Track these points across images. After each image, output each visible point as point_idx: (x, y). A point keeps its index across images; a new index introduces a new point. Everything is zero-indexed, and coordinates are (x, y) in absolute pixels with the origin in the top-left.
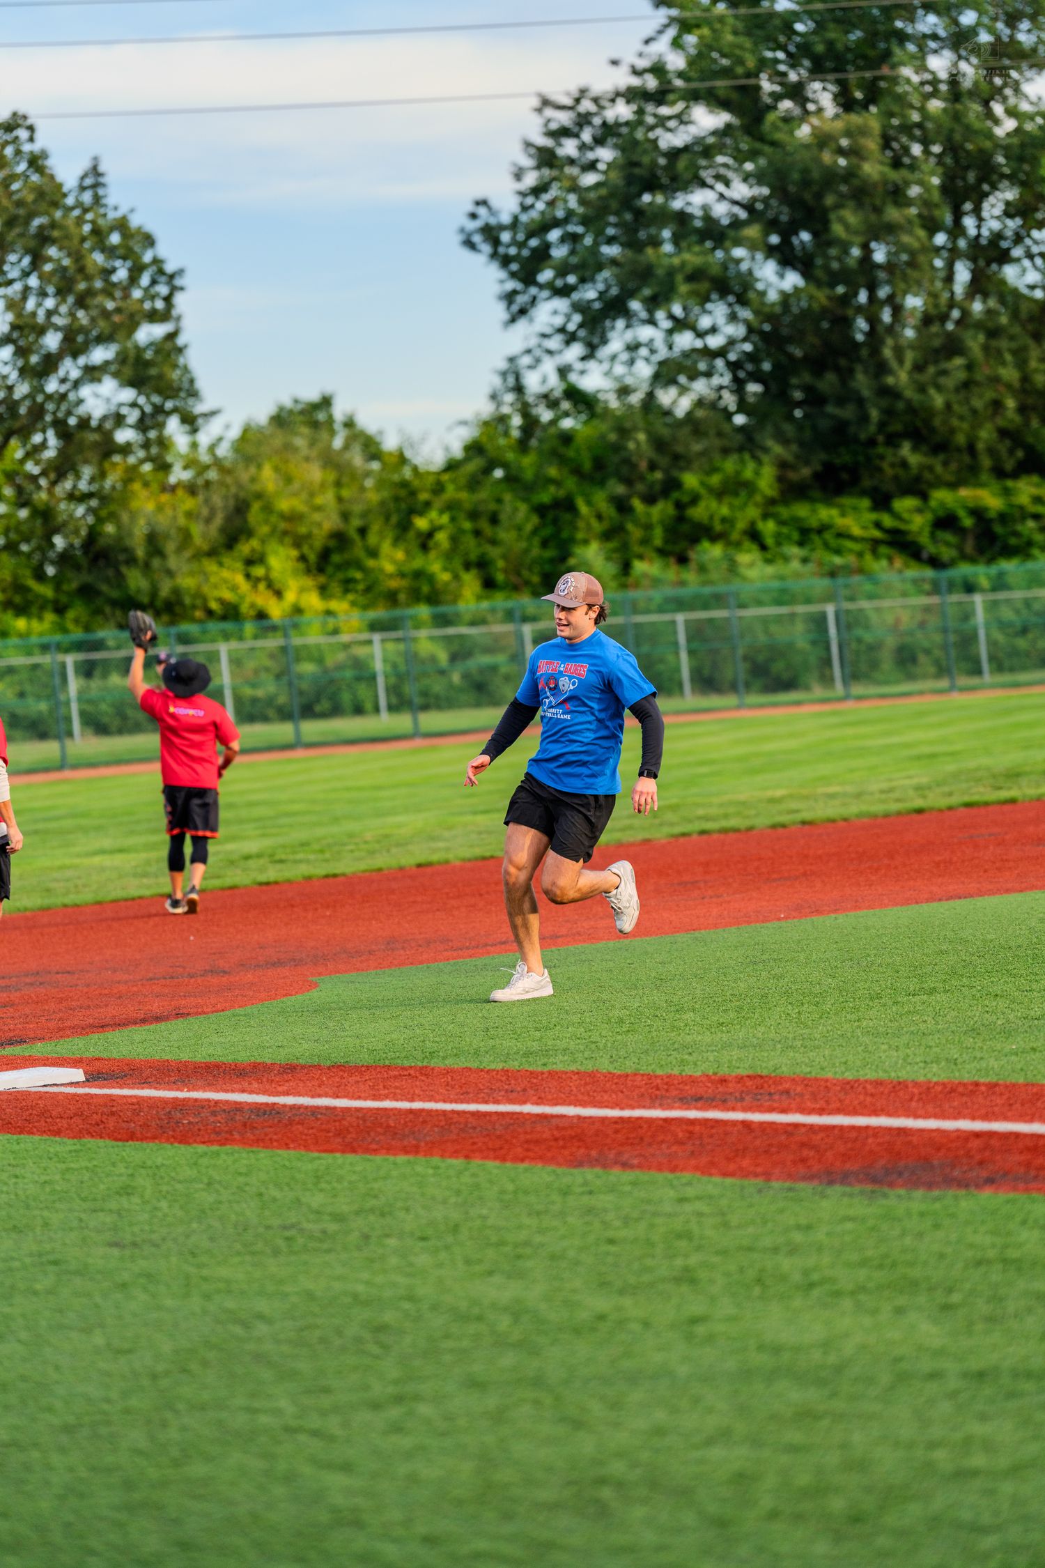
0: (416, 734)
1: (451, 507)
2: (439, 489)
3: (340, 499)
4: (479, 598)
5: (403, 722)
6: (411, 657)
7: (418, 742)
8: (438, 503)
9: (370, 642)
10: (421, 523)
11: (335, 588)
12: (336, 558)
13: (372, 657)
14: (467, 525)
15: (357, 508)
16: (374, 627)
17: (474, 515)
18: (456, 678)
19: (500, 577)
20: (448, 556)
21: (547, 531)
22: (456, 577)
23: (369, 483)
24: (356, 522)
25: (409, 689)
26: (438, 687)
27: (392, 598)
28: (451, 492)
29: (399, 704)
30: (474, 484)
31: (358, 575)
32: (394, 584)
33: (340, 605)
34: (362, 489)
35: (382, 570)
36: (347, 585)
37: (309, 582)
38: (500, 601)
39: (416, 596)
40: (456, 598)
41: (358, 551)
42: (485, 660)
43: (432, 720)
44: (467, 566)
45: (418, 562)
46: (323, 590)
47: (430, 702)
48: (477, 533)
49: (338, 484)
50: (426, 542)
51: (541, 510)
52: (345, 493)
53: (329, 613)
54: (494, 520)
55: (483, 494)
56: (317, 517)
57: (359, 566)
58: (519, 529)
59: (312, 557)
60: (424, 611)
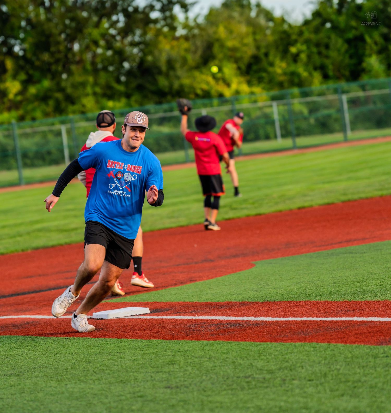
0: (294, 147)
1: (307, 42)
2: (301, 33)
3: (255, 40)
4: (321, 83)
5: (288, 142)
6: (291, 112)
7: (296, 151)
8: (301, 39)
9: (271, 106)
10: (293, 50)
11: (255, 82)
12: (255, 68)
13: (272, 113)
14: (315, 50)
15: (263, 44)
16: (274, 98)
17: (317, 45)
18: (312, 121)
19: (331, 73)
20: (306, 65)
21: (352, 51)
22: (311, 74)
23: (268, 32)
24: (263, 50)
25: (291, 127)
26: (304, 125)
27: (281, 85)
28: (307, 35)
29: (286, 134)
30: (317, 30)
31: (264, 75)
32: (282, 78)
33: (257, 89)
34: (265, 35)
35: (275, 72)
36: (260, 80)
37: (242, 79)
38: (332, 84)
39: (292, 84)
40: (311, 83)
41: (264, 64)
42: (325, 112)
43: (302, 141)
44: (315, 69)
45: (293, 68)
46: (249, 83)
47: (300, 133)
48: (320, 53)
49: (254, 33)
50: (295, 58)
51: (348, 41)
52: (258, 37)
53: (252, 93)
54: (327, 47)
55: (322, 35)
56: (245, 49)
57: (265, 71)
58: (339, 50)
59: (243, 67)
60: (296, 91)
